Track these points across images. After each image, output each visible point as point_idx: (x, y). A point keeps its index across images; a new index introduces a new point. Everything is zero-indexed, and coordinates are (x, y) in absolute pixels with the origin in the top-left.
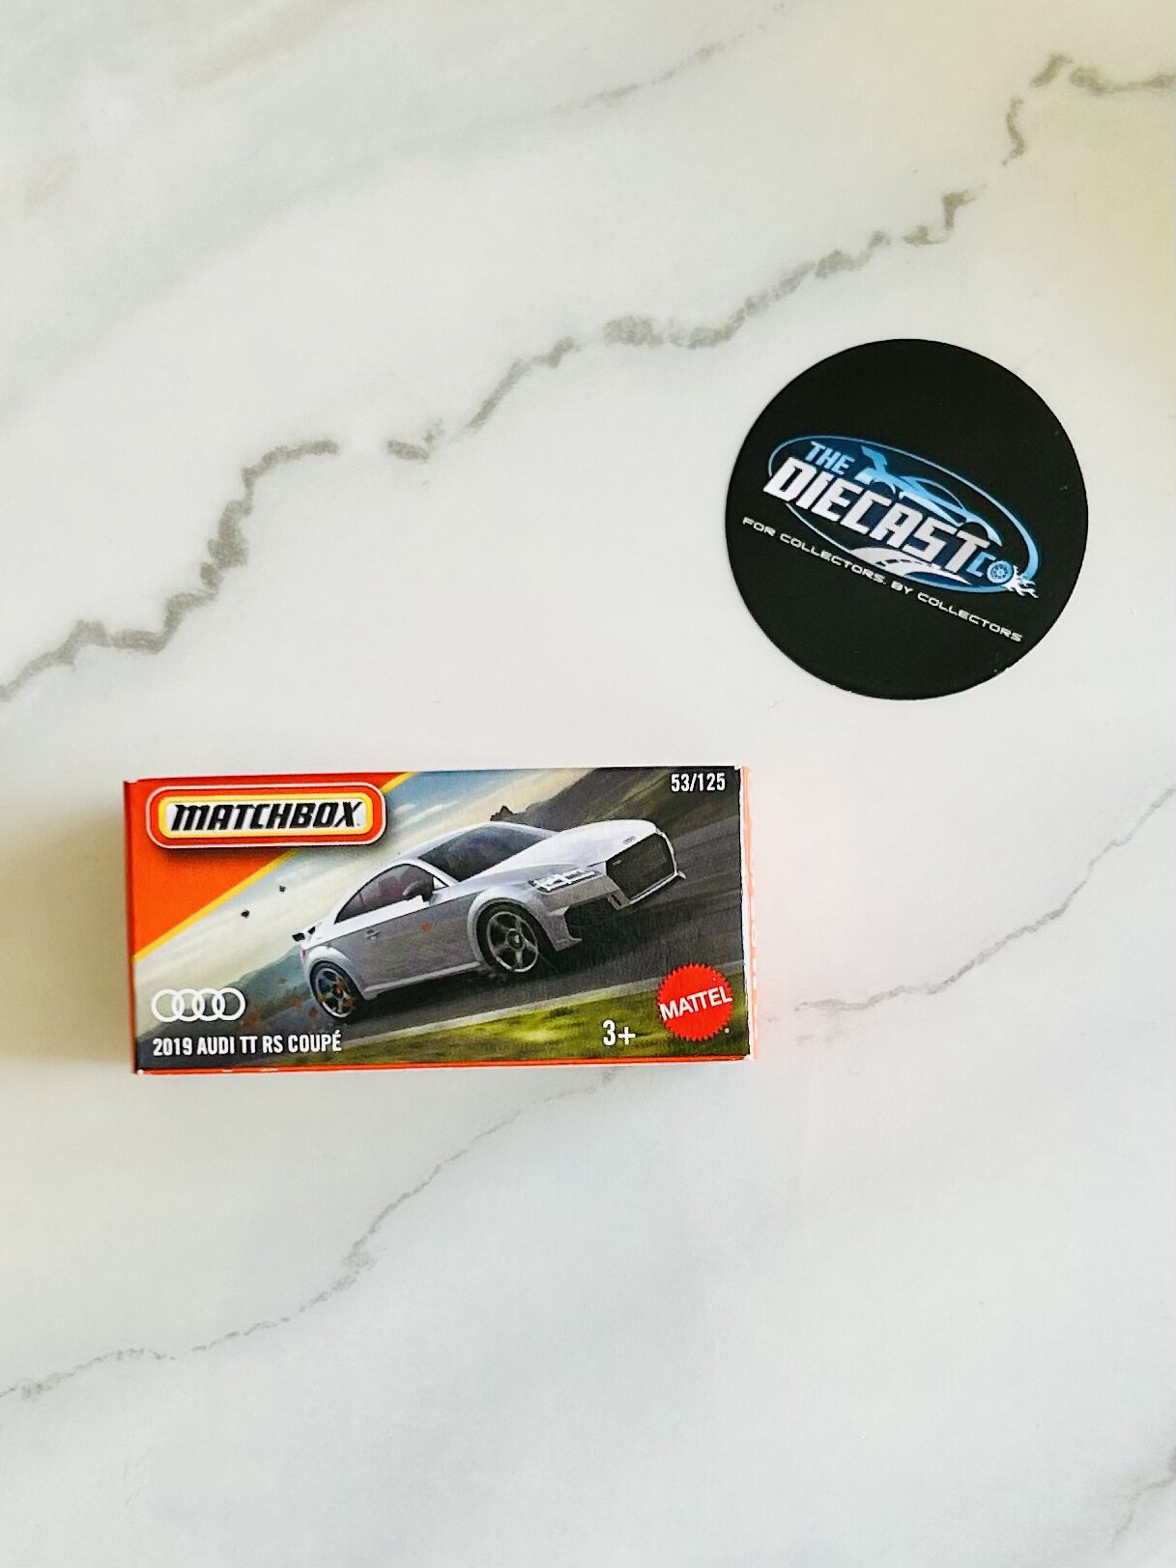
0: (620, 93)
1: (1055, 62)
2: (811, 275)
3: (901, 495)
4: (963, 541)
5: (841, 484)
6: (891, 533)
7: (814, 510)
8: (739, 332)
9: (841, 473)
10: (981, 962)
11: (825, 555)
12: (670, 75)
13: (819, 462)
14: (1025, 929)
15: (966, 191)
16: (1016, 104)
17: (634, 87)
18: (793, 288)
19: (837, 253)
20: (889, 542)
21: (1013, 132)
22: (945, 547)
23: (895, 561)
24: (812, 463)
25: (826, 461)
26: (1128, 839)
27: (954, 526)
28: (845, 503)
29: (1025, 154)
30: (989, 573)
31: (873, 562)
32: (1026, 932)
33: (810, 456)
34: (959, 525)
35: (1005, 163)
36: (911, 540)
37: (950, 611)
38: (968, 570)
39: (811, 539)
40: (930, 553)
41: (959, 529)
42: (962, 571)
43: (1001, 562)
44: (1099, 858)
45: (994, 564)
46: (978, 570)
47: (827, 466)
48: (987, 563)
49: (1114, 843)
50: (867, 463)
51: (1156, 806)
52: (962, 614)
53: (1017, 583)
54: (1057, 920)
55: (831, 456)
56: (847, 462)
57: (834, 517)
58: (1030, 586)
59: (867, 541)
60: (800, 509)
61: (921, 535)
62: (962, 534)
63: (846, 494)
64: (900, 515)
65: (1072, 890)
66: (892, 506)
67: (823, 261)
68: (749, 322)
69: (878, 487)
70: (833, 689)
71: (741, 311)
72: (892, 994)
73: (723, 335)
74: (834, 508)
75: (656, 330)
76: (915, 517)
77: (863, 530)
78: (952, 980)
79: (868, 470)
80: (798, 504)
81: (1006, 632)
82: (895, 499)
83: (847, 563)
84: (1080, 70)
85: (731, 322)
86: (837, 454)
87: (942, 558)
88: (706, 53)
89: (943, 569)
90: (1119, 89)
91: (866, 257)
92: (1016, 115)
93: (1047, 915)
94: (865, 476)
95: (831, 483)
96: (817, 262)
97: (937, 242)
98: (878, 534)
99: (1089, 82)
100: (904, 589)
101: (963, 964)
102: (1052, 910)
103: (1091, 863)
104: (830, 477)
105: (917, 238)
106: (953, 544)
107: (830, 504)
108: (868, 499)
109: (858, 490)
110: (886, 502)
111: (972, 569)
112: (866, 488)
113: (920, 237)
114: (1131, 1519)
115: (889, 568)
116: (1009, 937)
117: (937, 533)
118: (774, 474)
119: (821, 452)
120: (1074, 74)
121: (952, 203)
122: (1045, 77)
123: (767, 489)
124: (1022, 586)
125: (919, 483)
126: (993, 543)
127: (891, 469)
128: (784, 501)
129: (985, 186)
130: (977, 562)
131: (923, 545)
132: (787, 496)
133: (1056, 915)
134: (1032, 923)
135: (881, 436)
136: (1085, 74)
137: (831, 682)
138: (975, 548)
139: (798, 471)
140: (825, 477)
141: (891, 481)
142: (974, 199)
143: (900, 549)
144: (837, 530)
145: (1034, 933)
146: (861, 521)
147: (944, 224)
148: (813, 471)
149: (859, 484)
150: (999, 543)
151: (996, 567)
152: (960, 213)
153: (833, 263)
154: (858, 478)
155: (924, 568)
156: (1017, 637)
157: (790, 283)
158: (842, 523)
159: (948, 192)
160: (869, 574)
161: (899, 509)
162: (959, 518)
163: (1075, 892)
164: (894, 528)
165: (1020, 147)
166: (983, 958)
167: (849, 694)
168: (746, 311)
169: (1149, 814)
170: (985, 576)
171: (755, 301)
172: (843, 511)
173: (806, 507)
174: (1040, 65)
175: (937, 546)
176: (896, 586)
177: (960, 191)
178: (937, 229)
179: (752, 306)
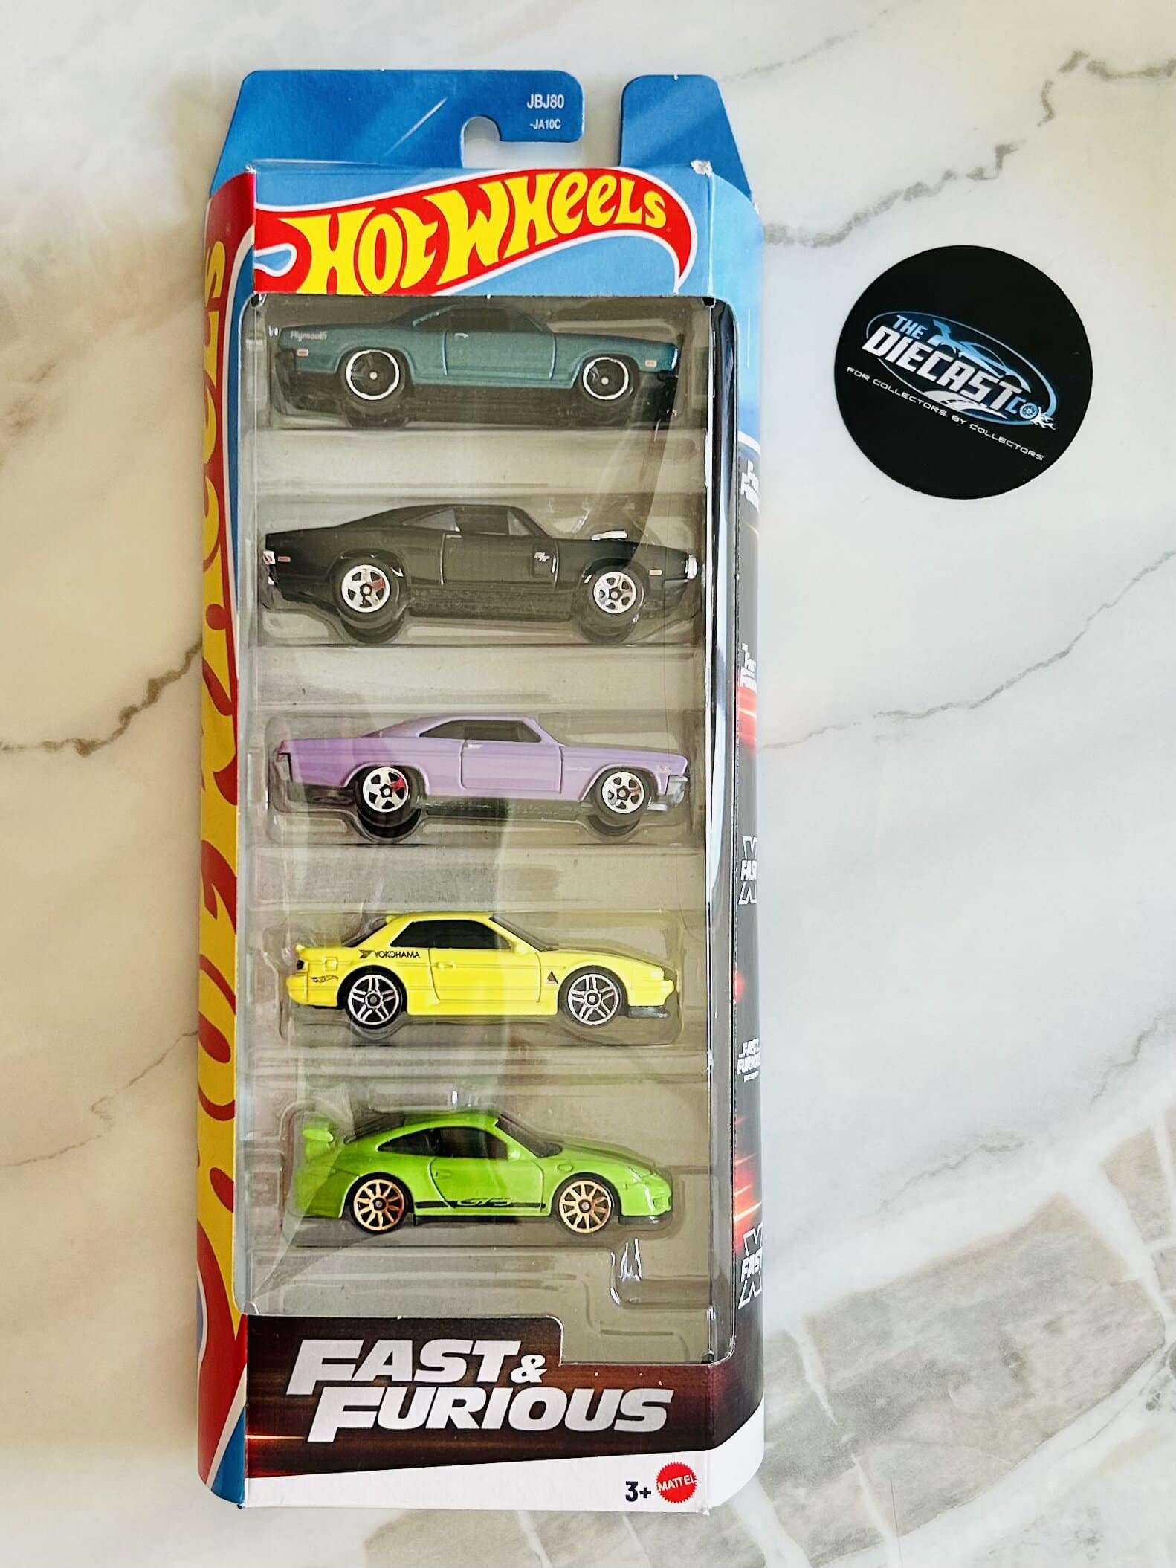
0: (769, 69)
1: (1077, 57)
2: (901, 198)
3: (960, 355)
4: (1003, 389)
5: (917, 345)
6: (952, 381)
7: (898, 363)
8: (847, 237)
9: (918, 338)
10: (1008, 687)
11: (904, 395)
12: (805, 57)
13: (903, 330)
14: (1040, 664)
15: (1011, 144)
16: (1048, 84)
17: (779, 65)
18: (888, 208)
19: (919, 184)
20: (951, 388)
21: (1046, 104)
22: (990, 392)
23: (954, 401)
24: (898, 330)
25: (907, 329)
26: (1115, 603)
27: (994, 376)
28: (920, 359)
29: (1054, 120)
30: (1021, 409)
31: (938, 401)
32: (1040, 668)
33: (896, 326)
34: (1000, 377)
35: (1039, 125)
36: (966, 386)
37: (993, 437)
38: (1007, 409)
39: (895, 384)
40: (979, 396)
42: (1002, 409)
43: (1030, 404)
45: (1023, 407)
46: (1014, 409)
47: (908, 333)
48: (1020, 404)
50: (938, 331)
51: (1136, 579)
52: (1001, 439)
53: (1041, 419)
54: (1064, 659)
55: (911, 325)
56: (922, 330)
57: (912, 369)
58: (1050, 421)
59: (934, 386)
60: (888, 362)
61: (974, 383)
62: (1003, 384)
63: (921, 352)
64: (959, 369)
65: (1073, 639)
66: (953, 362)
67: (909, 189)
68: (856, 231)
69: (944, 349)
70: (908, 489)
71: (850, 223)
72: (944, 708)
73: (838, 238)
74: (912, 362)
75: (790, 233)
76: (970, 370)
78: (987, 699)
79: (937, 336)
80: (887, 358)
81: (1033, 454)
82: (956, 358)
83: (920, 401)
84: (1094, 62)
85: (841, 230)
86: (915, 325)
87: (988, 400)
88: (830, 43)
89: (989, 408)
90: (1120, 76)
91: (939, 188)
92: (1048, 92)
93: (1056, 655)
94: (935, 341)
95: (910, 345)
96: (905, 189)
97: (990, 179)
98: (943, 381)
99: (1101, 71)
100: (960, 421)
101: (993, 690)
102: (1059, 652)
103: (1089, 619)
104: (910, 340)
105: (976, 175)
106: (997, 391)
107: (909, 360)
108: (937, 356)
109: (929, 350)
110: (949, 359)
111: (1009, 408)
112: (935, 349)
113: (979, 175)
114: (1104, 1088)
115: (950, 405)
116: (1029, 670)
118: (870, 336)
119: (904, 323)
120: (1089, 65)
121: (1002, 151)
122: (1069, 67)
123: (864, 348)
124: (1044, 421)
125: (973, 347)
126: (1024, 391)
127: (953, 336)
128: (875, 356)
129: (1025, 141)
130: (1013, 403)
131: (975, 390)
132: (879, 352)
133: (1063, 655)
134: (1045, 660)
135: (946, 313)
136: (1097, 65)
137: (906, 484)
138: (1011, 393)
139: (887, 336)
140: (906, 340)
141: (953, 345)
142: (1017, 149)
143: (958, 392)
144: (913, 377)
145: (1049, 668)
146: (930, 372)
147: (995, 165)
148: (898, 336)
149: (930, 345)
150: (1029, 391)
151: (1026, 407)
152: (1007, 159)
153: (917, 191)
154: (929, 342)
155: (975, 406)
156: (1040, 457)
157: (885, 204)
158: (918, 373)
159: (999, 144)
160: (936, 409)
161: (958, 364)
162: (1005, 373)
163: (1077, 639)
164: (954, 377)
165: (1050, 115)
166: (1010, 684)
168: (853, 223)
169: (1131, 585)
170: (1018, 413)
171: (860, 216)
172: (918, 365)
173: (892, 361)
174: (1066, 58)
175: (985, 391)
176: (954, 418)
177: (1007, 143)
178: (990, 171)
179: (858, 219)
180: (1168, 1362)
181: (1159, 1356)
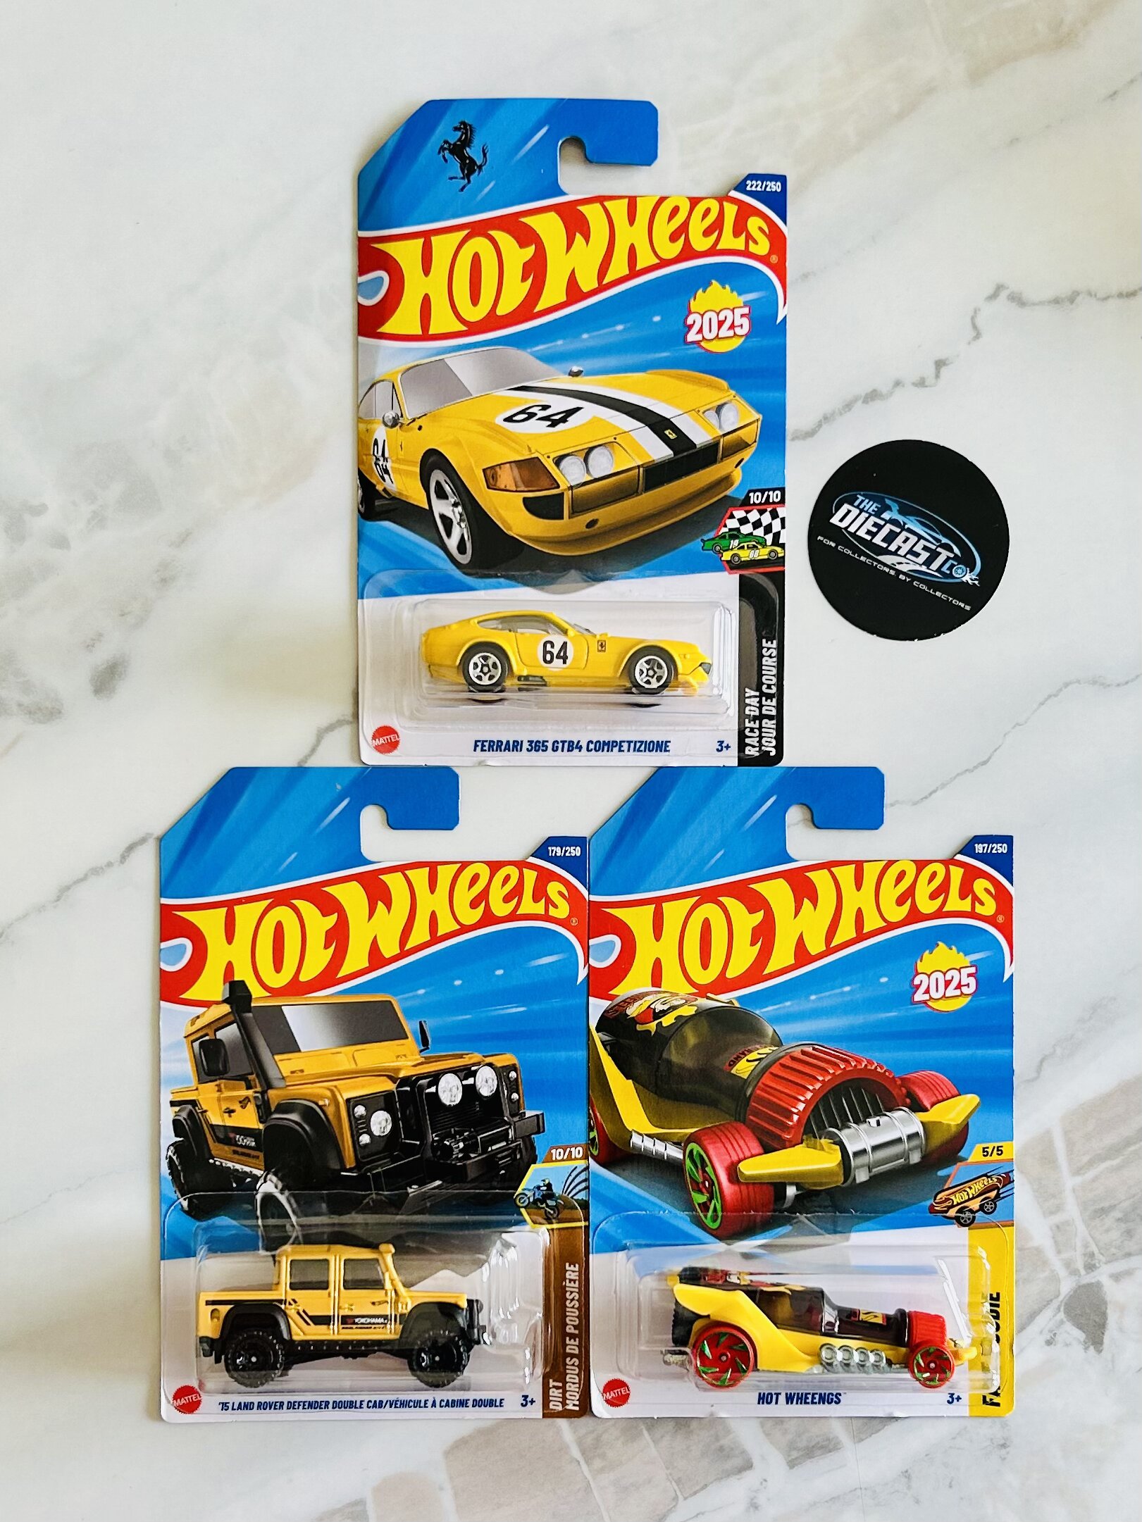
1: (999, 288)
2: (860, 403)
3: (906, 527)
4: (940, 553)
5: (873, 519)
6: (899, 548)
7: (857, 533)
8: (819, 433)
9: (874, 513)
10: (942, 788)
11: (863, 559)
13: (861, 507)
14: (967, 770)
15: (947, 359)
16: (976, 311)
18: (850, 410)
19: (875, 391)
20: (899, 553)
21: (975, 327)
22: (929, 557)
23: (901, 563)
24: (857, 507)
25: (865, 506)
26: (1026, 722)
27: (932, 543)
28: (875, 530)
29: (981, 339)
31: (889, 563)
32: (967, 773)
34: (939, 545)
35: (969, 343)
37: (931, 592)
38: (942, 570)
39: (855, 550)
40: (921, 559)
41: (938, 547)
42: (939, 570)
43: (960, 566)
44: (1009, 732)
45: (955, 568)
46: (948, 569)
47: (865, 509)
48: (952, 566)
49: (1018, 724)
50: (889, 508)
51: (1042, 704)
52: (938, 594)
53: (969, 578)
54: (983, 767)
55: (867, 503)
56: (876, 507)
57: (868, 538)
58: (976, 579)
59: (886, 552)
60: (849, 533)
61: (918, 549)
62: (939, 550)
63: (875, 525)
64: (904, 538)
65: (994, 749)
66: (900, 532)
67: (867, 394)
68: (825, 426)
69: (893, 522)
70: (863, 632)
71: (820, 421)
73: (811, 434)
74: (869, 532)
76: (913, 539)
77: (884, 545)
78: (926, 798)
79: (888, 512)
80: (849, 530)
81: (962, 605)
82: (903, 529)
83: (875, 563)
84: (1013, 293)
85: (813, 427)
86: (871, 503)
87: (928, 563)
88: (805, 276)
89: (928, 568)
90: (1034, 304)
91: (891, 393)
92: (976, 316)
93: (980, 763)
94: (886, 516)
95: (867, 519)
96: (863, 395)
97: (931, 386)
98: (893, 548)
99: (1018, 300)
101: (930, 790)
103: (1005, 735)
104: (867, 515)
105: (920, 384)
106: (934, 555)
107: (866, 530)
108: (888, 527)
109: (882, 523)
110: (898, 530)
111: (944, 569)
112: (887, 522)
113: (921, 383)
115: (898, 567)
116: (958, 775)
117: (925, 548)
118: (836, 512)
119: (862, 501)
120: (1009, 295)
121: (940, 364)
122: (994, 296)
123: (832, 521)
124: (971, 579)
125: (917, 520)
126: (956, 555)
127: (901, 512)
128: (841, 528)
129: (958, 356)
130: (947, 565)
131: (917, 555)
132: (843, 525)
133: (984, 763)
134: (971, 767)
135: (895, 493)
136: (1015, 295)
137: (864, 629)
139: (849, 512)
140: (864, 515)
141: (901, 519)
142: (952, 362)
143: (905, 556)
144: (869, 545)
145: (973, 773)
147: (934, 375)
148: (858, 511)
149: (883, 519)
150: (959, 554)
151: (958, 569)
152: (944, 370)
153: (872, 396)
154: (882, 516)
155: (917, 568)
156: (968, 608)
157: (848, 406)
158: (873, 541)
159: (937, 359)
160: (887, 570)
161: (905, 534)
162: (940, 541)
164: (902, 545)
165: (978, 335)
166: (943, 786)
167: (874, 639)
168: (823, 422)
169: (1038, 708)
170: (951, 573)
171: (829, 416)
172: (873, 535)
173: (853, 531)
174: (990, 291)
175: (925, 555)
176: (902, 577)
177: (943, 357)
178: (930, 379)
179: (826, 419)
180: (1062, 1309)
181: (1055, 1303)
